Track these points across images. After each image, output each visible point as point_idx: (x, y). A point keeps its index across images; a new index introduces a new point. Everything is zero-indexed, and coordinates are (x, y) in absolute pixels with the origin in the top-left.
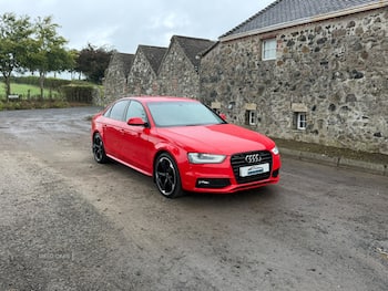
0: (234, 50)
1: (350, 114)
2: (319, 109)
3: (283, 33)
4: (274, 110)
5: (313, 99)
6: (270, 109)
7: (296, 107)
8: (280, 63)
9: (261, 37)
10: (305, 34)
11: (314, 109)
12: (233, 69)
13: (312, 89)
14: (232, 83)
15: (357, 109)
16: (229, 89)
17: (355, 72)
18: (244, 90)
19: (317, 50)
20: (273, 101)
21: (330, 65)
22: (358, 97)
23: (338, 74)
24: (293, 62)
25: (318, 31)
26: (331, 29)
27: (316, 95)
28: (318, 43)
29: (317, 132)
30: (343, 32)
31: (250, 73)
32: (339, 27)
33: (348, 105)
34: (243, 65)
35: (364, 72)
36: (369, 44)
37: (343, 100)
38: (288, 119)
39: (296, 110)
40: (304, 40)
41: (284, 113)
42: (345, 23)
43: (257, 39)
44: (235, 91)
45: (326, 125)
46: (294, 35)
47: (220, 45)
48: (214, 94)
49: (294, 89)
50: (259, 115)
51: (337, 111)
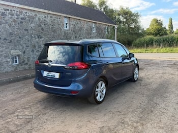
5: (23, 47)
13: (21, 43)
17: (40, 36)
24: (7, 27)
27: (24, 45)
28: (22, 19)
29: (27, 64)
32: (31, 15)
38: (9, 60)
41: (6, 57)
45: (31, 59)
49: (11, 42)
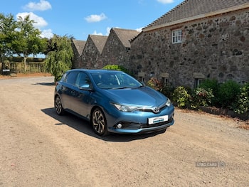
0: (152, 37)
1: (234, 79)
2: (212, 76)
3: (186, 25)
4: (181, 77)
6: (178, 77)
7: (196, 75)
8: (184, 46)
9: (171, 28)
10: (201, 25)
11: (208, 76)
12: (152, 50)
14: (152, 59)
15: (238, 76)
16: (150, 63)
18: (161, 64)
19: (210, 36)
20: (180, 71)
21: (218, 46)
22: (239, 68)
23: (224, 52)
25: (210, 23)
26: (219, 22)
30: (227, 24)
31: (164, 52)
33: (232, 73)
34: (159, 47)
35: (242, 51)
36: (245, 31)
37: (228, 70)
39: (197, 77)
40: (200, 29)
42: (228, 18)
43: (168, 30)
44: (154, 64)
46: (193, 26)
47: (143, 34)
48: (139, 67)
50: (171, 81)
51: (225, 78)
